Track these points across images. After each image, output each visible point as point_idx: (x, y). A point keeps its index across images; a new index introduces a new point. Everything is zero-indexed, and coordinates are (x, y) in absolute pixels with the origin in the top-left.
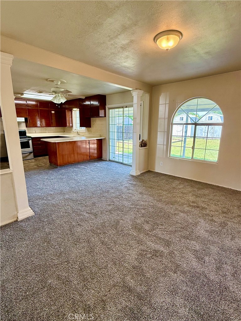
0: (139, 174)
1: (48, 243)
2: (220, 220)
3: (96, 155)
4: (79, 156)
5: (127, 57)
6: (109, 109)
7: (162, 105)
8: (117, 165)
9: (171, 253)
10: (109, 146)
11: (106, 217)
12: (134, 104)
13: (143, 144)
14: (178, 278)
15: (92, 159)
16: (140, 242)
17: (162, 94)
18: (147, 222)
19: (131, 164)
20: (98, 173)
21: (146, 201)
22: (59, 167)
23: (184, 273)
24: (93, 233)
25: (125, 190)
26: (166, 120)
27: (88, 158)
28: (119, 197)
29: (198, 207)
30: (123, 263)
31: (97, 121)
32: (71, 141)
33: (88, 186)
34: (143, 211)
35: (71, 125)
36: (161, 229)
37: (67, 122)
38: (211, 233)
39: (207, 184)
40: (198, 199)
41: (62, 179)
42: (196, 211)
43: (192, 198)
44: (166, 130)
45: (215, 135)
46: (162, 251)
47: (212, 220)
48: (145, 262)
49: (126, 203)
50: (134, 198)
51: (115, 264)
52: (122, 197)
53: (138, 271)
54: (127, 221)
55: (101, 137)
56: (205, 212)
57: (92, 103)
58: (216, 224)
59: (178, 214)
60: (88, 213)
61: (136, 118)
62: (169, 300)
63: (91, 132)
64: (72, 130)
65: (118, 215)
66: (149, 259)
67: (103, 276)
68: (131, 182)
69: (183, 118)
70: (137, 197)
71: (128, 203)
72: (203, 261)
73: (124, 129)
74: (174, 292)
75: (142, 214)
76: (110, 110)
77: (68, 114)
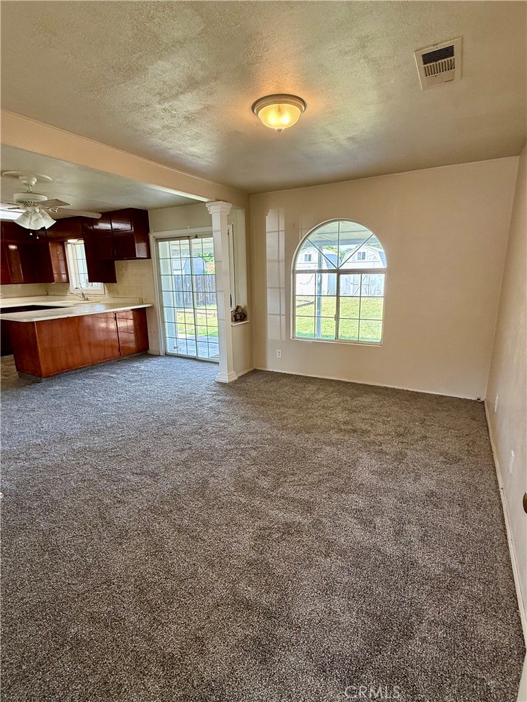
0: (236, 378)
1: (53, 552)
2: (393, 449)
3: (133, 345)
4: (93, 350)
5: (197, 136)
6: (158, 240)
7: (272, 234)
8: (185, 363)
9: (317, 524)
10: (163, 322)
11: (178, 477)
12: (215, 231)
13: (239, 316)
14: (331, 564)
15: (125, 355)
16: (255, 514)
17: (270, 210)
18: (265, 474)
19: (216, 360)
20: (144, 384)
21: (256, 433)
22: (44, 379)
23: (343, 553)
24: (155, 513)
25: (210, 415)
26: (283, 264)
27: (116, 352)
28: (200, 430)
29: (355, 431)
30: (227, 559)
31: (129, 267)
32: (70, 316)
33: (127, 416)
34: (254, 453)
35: (64, 277)
36: (292, 482)
37: (55, 272)
38: (381, 474)
39: (367, 385)
40: (353, 416)
41: (59, 407)
42: (353, 440)
43: (341, 416)
44: (283, 285)
45: (372, 288)
46: (300, 523)
47: (381, 452)
48: (271, 549)
49: (217, 443)
50: (230, 429)
51: (212, 565)
52: (207, 431)
53: (259, 568)
54: (223, 477)
55: (142, 303)
56: (367, 439)
57: (116, 225)
58: (387, 457)
59: (321, 449)
60: (136, 474)
61: (221, 261)
62: (321, 606)
63: (118, 293)
64: (68, 289)
65: (204, 469)
66: (277, 541)
67: (190, 594)
68: (220, 398)
69: (310, 255)
70: (236, 426)
71: (221, 442)
72: (373, 525)
73: (195, 285)
74: (328, 590)
75: (252, 460)
76: (160, 243)
77: (54, 251)
